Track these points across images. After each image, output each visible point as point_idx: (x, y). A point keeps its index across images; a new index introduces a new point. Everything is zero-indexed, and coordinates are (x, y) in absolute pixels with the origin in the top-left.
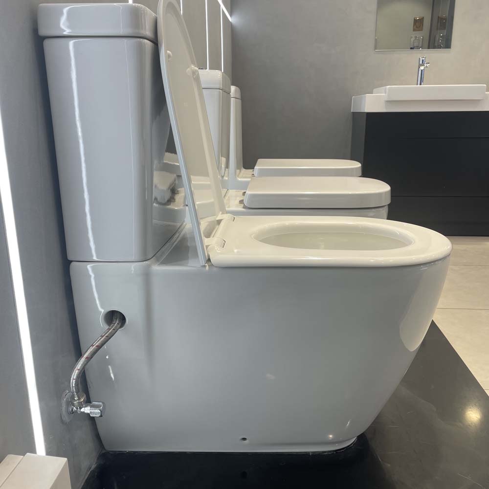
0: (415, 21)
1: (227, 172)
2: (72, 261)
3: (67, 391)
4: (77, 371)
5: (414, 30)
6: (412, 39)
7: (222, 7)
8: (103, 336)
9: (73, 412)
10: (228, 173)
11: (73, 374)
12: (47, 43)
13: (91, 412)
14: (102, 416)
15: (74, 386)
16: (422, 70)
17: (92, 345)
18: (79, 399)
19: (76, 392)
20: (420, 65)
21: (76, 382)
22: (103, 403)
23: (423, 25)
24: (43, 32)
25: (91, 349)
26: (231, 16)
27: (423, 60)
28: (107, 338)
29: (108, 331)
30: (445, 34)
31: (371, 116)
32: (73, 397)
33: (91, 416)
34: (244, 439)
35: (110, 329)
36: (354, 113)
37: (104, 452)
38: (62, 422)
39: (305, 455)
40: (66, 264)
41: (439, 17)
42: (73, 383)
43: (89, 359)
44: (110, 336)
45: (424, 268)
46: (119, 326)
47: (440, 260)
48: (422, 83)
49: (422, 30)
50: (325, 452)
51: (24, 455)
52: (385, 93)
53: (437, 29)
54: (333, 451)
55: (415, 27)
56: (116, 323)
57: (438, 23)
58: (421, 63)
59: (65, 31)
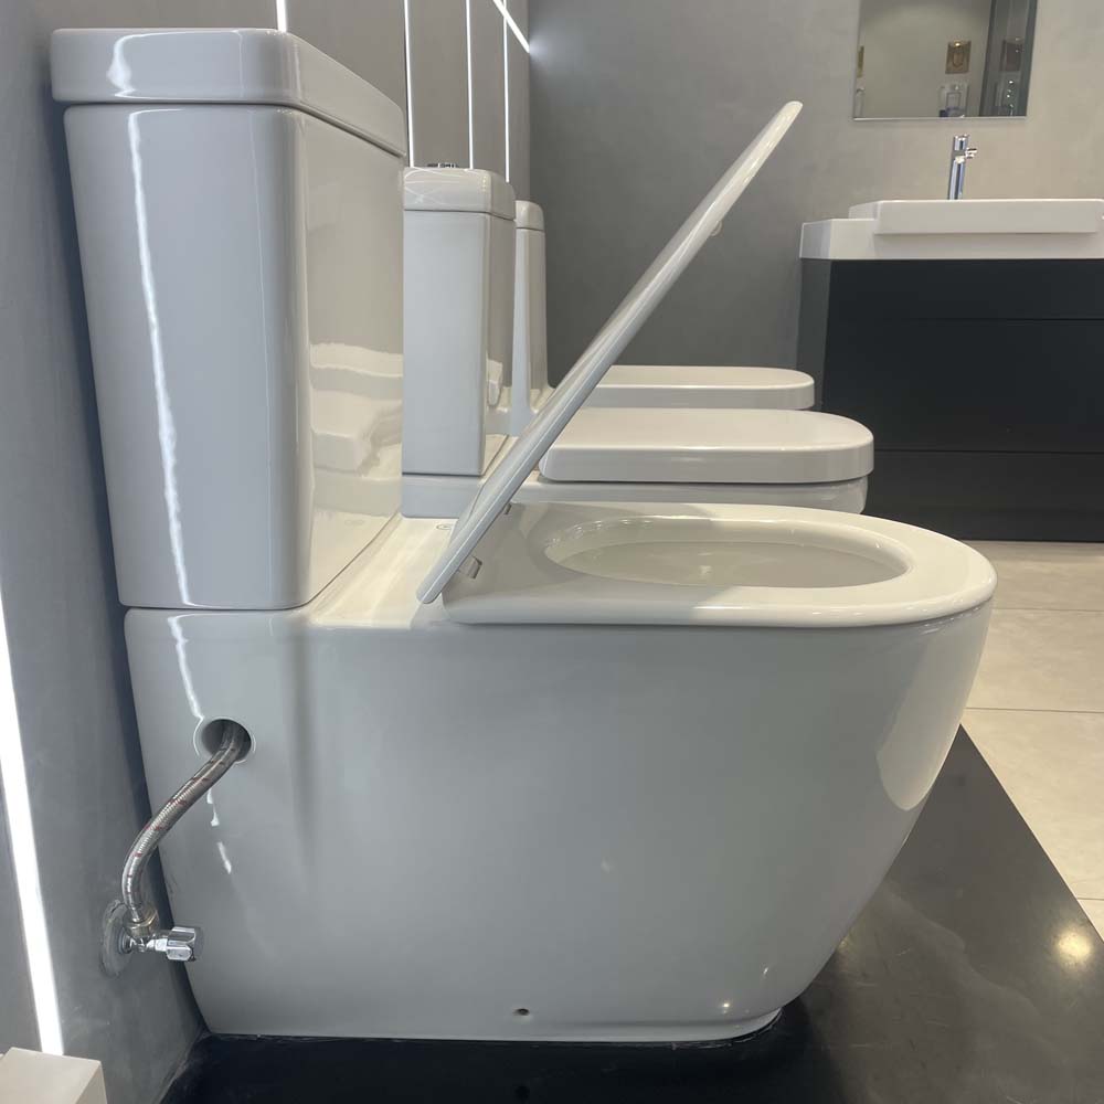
0: (952, 50)
1: (505, 395)
2: (129, 608)
3: (117, 902)
4: (136, 858)
5: (948, 71)
6: (945, 92)
7: (508, 19)
8: (195, 780)
9: (128, 949)
10: (509, 396)
11: (127, 865)
12: (72, 118)
13: (169, 951)
14: (194, 959)
15: (129, 890)
16: (959, 165)
17: (171, 800)
18: (142, 920)
19: (135, 906)
20: (955, 154)
21: (133, 883)
22: (197, 929)
23: (968, 61)
24: (63, 91)
25: (169, 809)
26: (528, 41)
27: (962, 142)
28: (206, 784)
29: (209, 768)
30: (1018, 81)
31: (842, 269)
32: (128, 917)
33: (170, 958)
34: (524, 1012)
35: (212, 763)
36: (804, 260)
37: (205, 1036)
38: (104, 971)
39: (662, 1050)
40: (116, 613)
41: (1004, 42)
42: (127, 884)
43: (162, 831)
44: (214, 777)
45: (929, 630)
46: (234, 755)
47: (970, 610)
48: (960, 193)
49: (966, 71)
50: (707, 1043)
51: (4, 1053)
52: (875, 216)
53: (1001, 69)
54: (726, 1040)
55: (951, 63)
56: (230, 747)
57: (1002, 57)
58: (957, 148)
59: (118, 90)
